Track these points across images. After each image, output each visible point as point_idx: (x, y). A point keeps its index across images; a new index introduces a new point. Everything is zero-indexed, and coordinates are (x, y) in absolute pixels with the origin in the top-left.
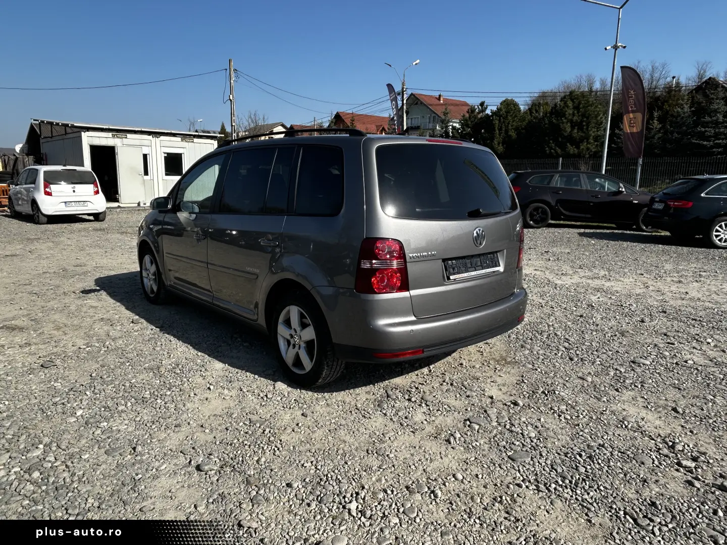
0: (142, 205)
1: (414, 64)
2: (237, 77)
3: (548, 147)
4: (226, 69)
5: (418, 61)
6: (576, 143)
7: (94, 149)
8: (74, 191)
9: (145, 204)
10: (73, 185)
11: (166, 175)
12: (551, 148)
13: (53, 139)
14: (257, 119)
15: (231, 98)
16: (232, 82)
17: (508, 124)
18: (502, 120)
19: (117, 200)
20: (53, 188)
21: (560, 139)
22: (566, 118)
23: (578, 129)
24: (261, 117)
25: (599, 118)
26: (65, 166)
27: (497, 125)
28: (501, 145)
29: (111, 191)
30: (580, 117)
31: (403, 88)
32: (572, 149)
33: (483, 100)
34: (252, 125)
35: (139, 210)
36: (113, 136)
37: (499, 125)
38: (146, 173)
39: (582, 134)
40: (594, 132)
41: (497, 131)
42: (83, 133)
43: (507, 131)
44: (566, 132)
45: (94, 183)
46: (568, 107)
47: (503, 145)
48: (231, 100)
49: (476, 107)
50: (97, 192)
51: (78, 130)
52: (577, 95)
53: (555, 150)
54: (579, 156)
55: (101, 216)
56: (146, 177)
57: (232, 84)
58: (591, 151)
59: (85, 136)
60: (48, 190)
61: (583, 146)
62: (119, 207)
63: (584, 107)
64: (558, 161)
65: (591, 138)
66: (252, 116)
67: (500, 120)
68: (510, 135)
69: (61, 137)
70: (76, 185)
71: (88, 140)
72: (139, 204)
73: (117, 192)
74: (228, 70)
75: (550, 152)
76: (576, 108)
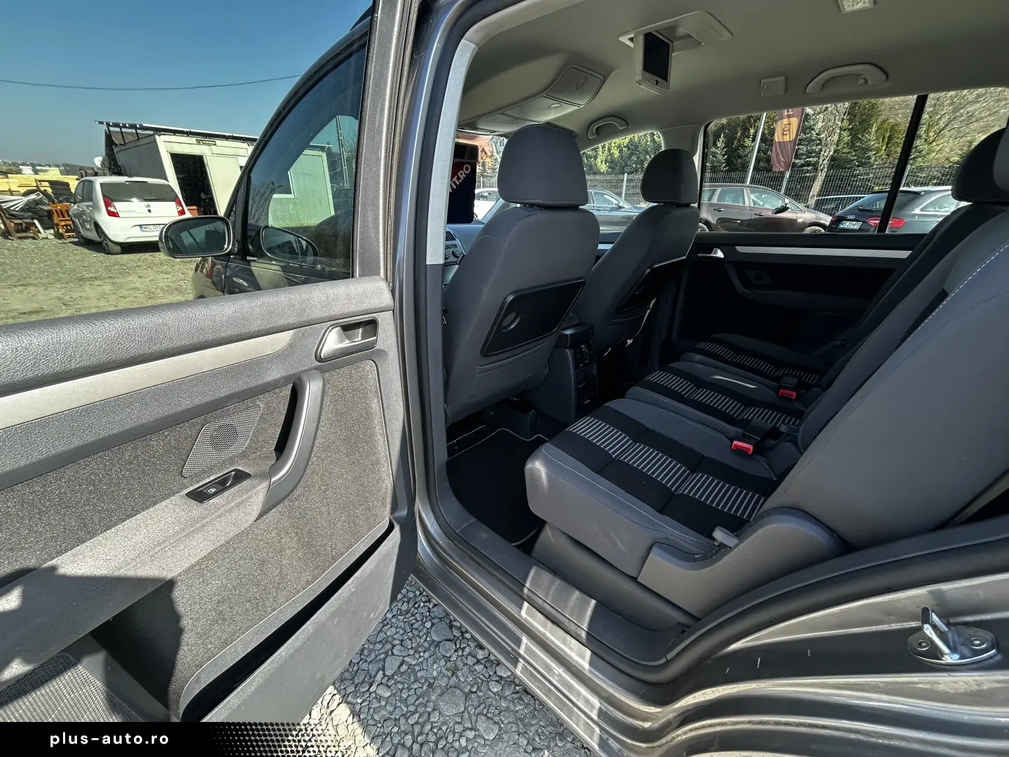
8: (149, 211)
10: (146, 203)
20: (119, 206)
36: (198, 142)
42: (157, 137)
51: (151, 132)
59: (160, 140)
60: (112, 209)
70: (151, 203)
71: (167, 146)
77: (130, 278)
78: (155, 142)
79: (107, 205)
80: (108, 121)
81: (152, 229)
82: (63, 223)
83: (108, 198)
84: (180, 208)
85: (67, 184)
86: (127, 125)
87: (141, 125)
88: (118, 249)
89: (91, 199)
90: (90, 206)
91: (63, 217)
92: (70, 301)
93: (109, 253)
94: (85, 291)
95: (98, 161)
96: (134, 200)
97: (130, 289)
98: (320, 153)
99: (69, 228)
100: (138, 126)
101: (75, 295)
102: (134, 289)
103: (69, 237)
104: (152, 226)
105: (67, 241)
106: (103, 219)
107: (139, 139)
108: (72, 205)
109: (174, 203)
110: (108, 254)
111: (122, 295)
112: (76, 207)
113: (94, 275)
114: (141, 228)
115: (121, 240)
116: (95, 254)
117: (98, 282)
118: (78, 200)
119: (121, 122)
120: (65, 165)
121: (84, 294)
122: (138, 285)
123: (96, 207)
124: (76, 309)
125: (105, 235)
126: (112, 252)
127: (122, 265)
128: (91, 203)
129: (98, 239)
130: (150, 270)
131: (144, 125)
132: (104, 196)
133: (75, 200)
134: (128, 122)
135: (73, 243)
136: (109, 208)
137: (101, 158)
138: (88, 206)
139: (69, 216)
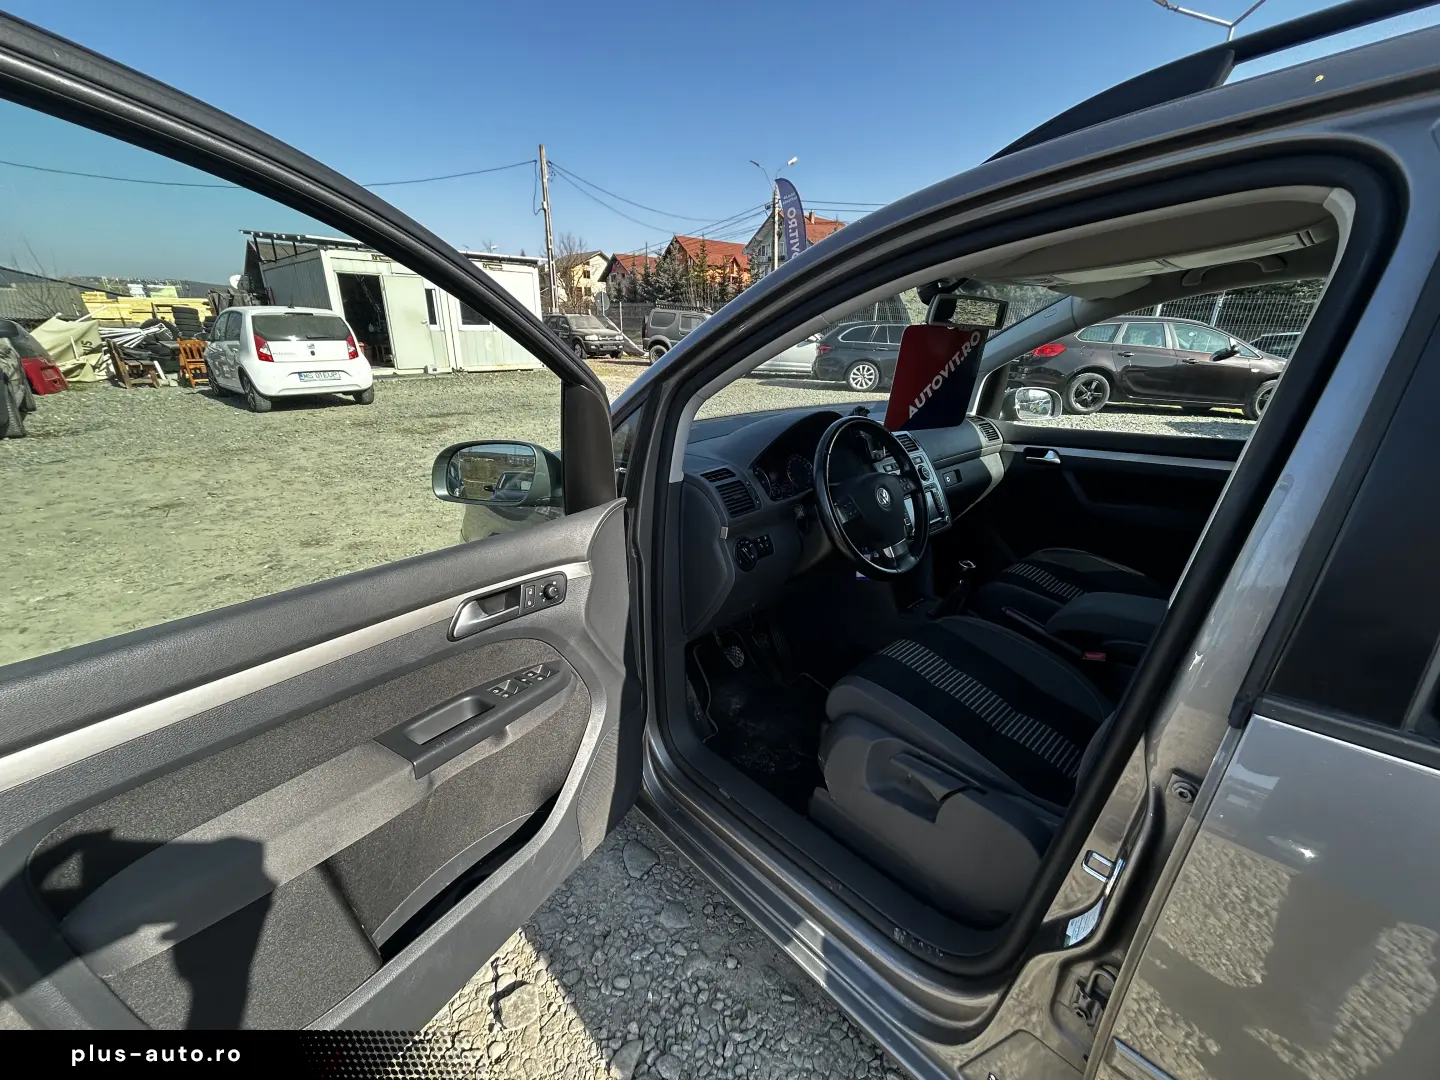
0: (430, 371)
1: (789, 163)
2: (552, 173)
4: (536, 161)
5: (795, 159)
7: (345, 279)
8: (313, 353)
9: (435, 370)
10: (310, 343)
11: (464, 323)
13: (279, 264)
14: (571, 244)
15: (545, 207)
16: (545, 180)
19: (390, 364)
20: (274, 347)
24: (578, 243)
26: (291, 306)
29: (379, 351)
31: (774, 199)
34: (565, 254)
35: (426, 380)
38: (433, 320)
42: (322, 252)
45: (347, 338)
48: (545, 211)
50: (354, 355)
55: (366, 396)
56: (433, 327)
57: (546, 185)
60: (264, 351)
62: (395, 375)
66: (565, 241)
69: (288, 261)
72: (426, 369)
73: (388, 351)
74: (539, 164)
77: (292, 450)
78: (319, 258)
79: (259, 345)
80: (257, 231)
81: (315, 378)
82: (192, 366)
83: (261, 336)
84: (352, 349)
85: (195, 312)
86: (284, 237)
87: (303, 237)
88: (268, 404)
89: (238, 337)
90: (236, 346)
91: (193, 357)
92: (216, 489)
93: (254, 409)
94: (234, 471)
95: (234, 281)
96: (293, 338)
97: (294, 469)
98: (531, 269)
99: (198, 372)
100: (299, 238)
101: (223, 477)
102: (300, 468)
103: (197, 384)
104: (314, 374)
105: (195, 391)
106: (252, 364)
107: (296, 254)
108: (209, 343)
109: (345, 342)
110: (253, 412)
111: (285, 479)
112: (214, 345)
113: (241, 445)
114: (300, 376)
115: (273, 392)
116: (238, 412)
117: (247, 458)
118: (217, 338)
119: (275, 232)
120: (186, 283)
121: (232, 476)
122: (303, 462)
123: (244, 348)
124: (228, 501)
125: (253, 387)
126: (258, 408)
127: (275, 429)
128: (237, 343)
129: (242, 391)
130: (313, 437)
131: (307, 236)
132: (255, 333)
133: (213, 336)
134: (284, 232)
135: (202, 392)
136: (261, 350)
137: (238, 277)
138: (231, 347)
139: (201, 357)
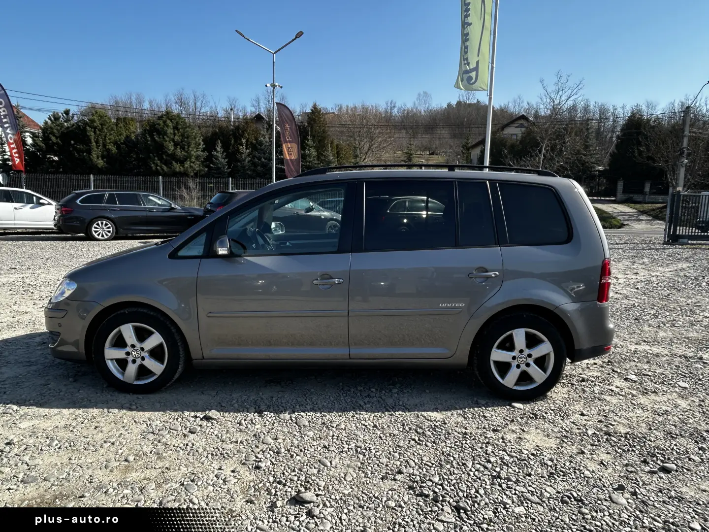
3: (154, 163)
6: (182, 162)
12: (157, 165)
17: (105, 137)
18: (98, 132)
21: (165, 157)
22: (168, 137)
23: (180, 148)
25: (197, 139)
27: (92, 138)
28: (100, 158)
30: (181, 138)
32: (177, 167)
33: (68, 107)
37: (95, 138)
39: (184, 153)
40: (195, 152)
41: (94, 144)
43: (104, 145)
44: (169, 150)
46: (168, 126)
47: (102, 159)
49: (61, 114)
52: (174, 116)
53: (161, 167)
54: (185, 174)
58: (195, 170)
61: (187, 164)
63: (182, 128)
64: (228, 181)
65: (193, 157)
67: (95, 132)
68: (109, 149)
75: (156, 168)
76: (176, 128)
